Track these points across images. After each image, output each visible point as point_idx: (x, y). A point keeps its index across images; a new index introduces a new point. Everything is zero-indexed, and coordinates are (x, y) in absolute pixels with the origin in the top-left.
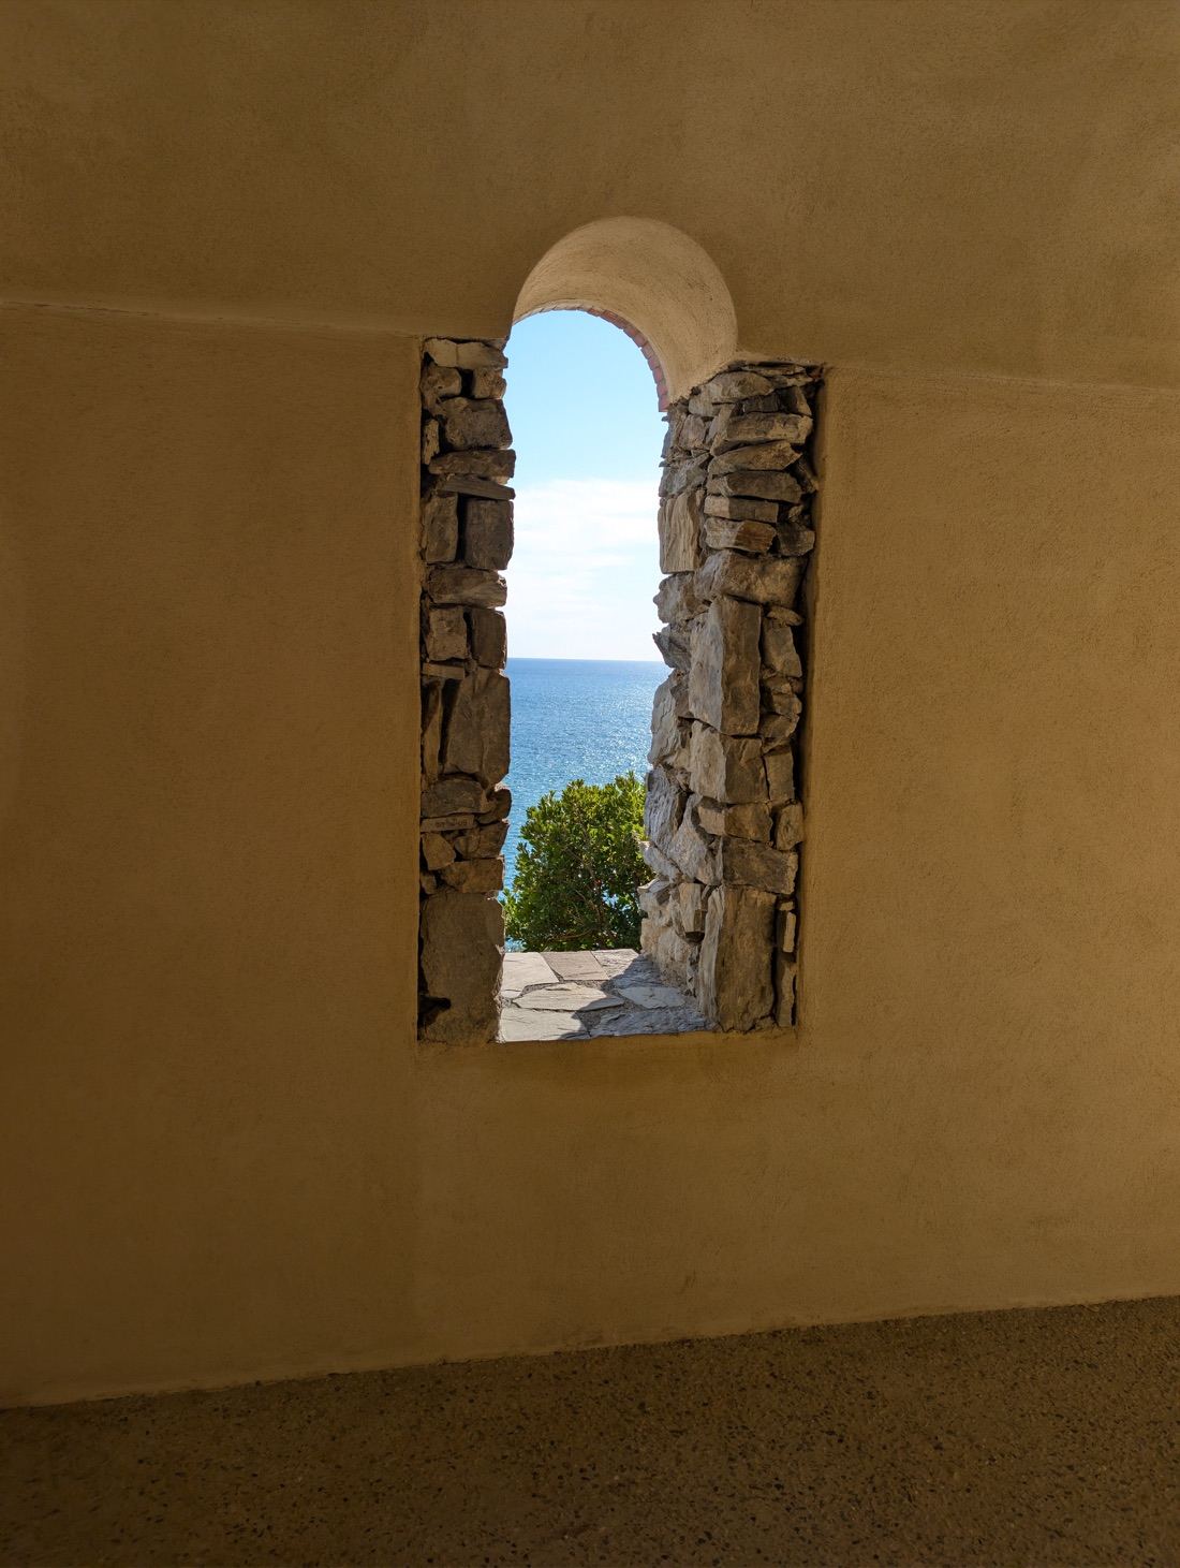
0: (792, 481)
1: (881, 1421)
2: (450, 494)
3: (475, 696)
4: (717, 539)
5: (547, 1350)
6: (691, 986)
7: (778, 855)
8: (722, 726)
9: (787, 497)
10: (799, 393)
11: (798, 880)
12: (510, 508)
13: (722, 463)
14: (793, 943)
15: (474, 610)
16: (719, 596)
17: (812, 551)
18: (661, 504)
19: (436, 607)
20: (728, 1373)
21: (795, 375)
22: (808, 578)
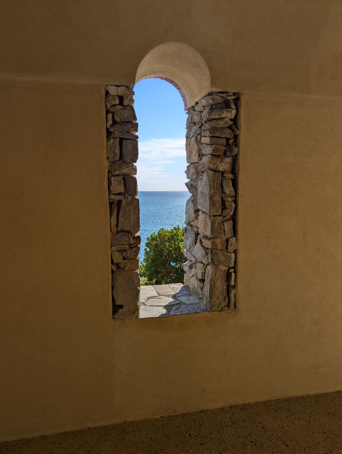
0: (230, 131)
1: (268, 437)
2: (117, 138)
3: (127, 205)
4: (206, 151)
5: (158, 416)
6: (201, 296)
7: (228, 254)
8: (209, 213)
9: (228, 137)
10: (231, 101)
11: (235, 262)
12: (137, 142)
13: (207, 126)
14: (234, 282)
15: (126, 177)
16: (207, 170)
17: (237, 154)
18: (186, 141)
19: (113, 176)
20: (217, 422)
21: (230, 96)
22: (236, 163)
